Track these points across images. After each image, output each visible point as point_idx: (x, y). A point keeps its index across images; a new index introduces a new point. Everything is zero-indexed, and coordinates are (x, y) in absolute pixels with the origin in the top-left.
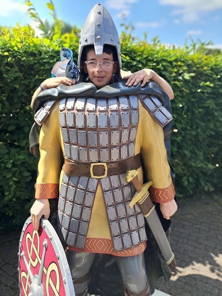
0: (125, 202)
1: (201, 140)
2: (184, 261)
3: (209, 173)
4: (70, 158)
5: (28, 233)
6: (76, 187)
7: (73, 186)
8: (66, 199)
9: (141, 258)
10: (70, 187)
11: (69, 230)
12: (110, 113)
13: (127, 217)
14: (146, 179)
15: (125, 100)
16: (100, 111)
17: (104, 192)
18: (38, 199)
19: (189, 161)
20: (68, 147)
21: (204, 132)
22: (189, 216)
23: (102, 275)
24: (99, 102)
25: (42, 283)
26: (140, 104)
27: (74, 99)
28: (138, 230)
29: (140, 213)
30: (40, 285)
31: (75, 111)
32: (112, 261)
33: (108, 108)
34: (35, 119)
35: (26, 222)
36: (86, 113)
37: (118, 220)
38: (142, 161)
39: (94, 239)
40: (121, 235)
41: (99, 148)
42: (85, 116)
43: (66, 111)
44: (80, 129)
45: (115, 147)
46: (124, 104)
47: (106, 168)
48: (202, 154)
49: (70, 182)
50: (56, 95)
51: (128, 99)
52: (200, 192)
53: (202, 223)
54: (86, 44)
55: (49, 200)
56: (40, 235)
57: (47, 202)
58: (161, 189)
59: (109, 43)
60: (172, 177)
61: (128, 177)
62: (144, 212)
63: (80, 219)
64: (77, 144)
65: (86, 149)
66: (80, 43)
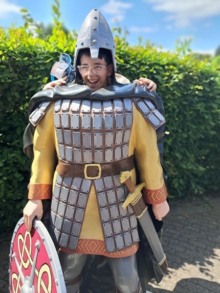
0: (118, 203)
1: (192, 142)
2: (176, 262)
3: (200, 175)
4: (65, 159)
5: (20, 234)
6: (70, 188)
7: (66, 187)
8: (59, 199)
9: (133, 260)
10: (64, 188)
11: (61, 231)
12: (105, 115)
13: (120, 218)
14: (139, 180)
15: (120, 102)
16: (95, 113)
17: (97, 193)
18: (31, 200)
19: (181, 163)
20: (63, 148)
21: (195, 135)
22: (180, 218)
23: (94, 277)
24: (94, 104)
25: (33, 284)
26: (134, 106)
27: (69, 101)
28: (130, 231)
29: (133, 214)
30: (31, 287)
31: (70, 113)
32: (104, 263)
33: (102, 110)
34: (30, 120)
35: (19, 223)
36: (81, 115)
37: (111, 221)
38: (135, 162)
39: (87, 240)
40: (114, 236)
41: (93, 149)
42: (80, 118)
43: (61, 113)
44: (75, 130)
45: (109, 148)
46: (118, 107)
47: (100, 170)
48: (193, 156)
49: (64, 183)
50: (51, 96)
51: (123, 101)
52: (191, 194)
53: (193, 224)
54: (82, 47)
55: (42, 200)
56: (32, 236)
57: (40, 202)
58: (153, 191)
59: (105, 47)
60: (164, 179)
61: (121, 178)
62: (137, 213)
63: (73, 220)
64: (72, 145)
65: (80, 150)
66: (76, 46)
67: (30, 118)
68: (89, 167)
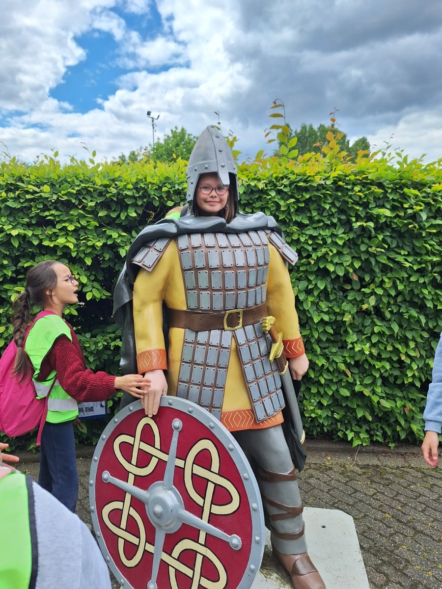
0: (262, 357)
4: (197, 309)
5: (121, 434)
6: (208, 344)
7: (202, 345)
8: (193, 362)
10: (199, 346)
13: (265, 376)
15: (255, 235)
17: (240, 346)
20: (196, 295)
25: (173, 484)
26: (267, 239)
28: (276, 392)
29: (276, 371)
30: (171, 489)
31: (204, 249)
37: (257, 380)
39: (230, 413)
40: (261, 399)
41: (237, 290)
43: (191, 250)
44: (215, 269)
49: (198, 339)
50: (174, 231)
51: (257, 233)
54: (205, 171)
58: (294, 341)
59: (233, 171)
61: (267, 325)
62: (280, 369)
63: (215, 386)
64: (210, 288)
65: (222, 293)
66: (196, 170)
67: (139, 262)
68: (230, 314)
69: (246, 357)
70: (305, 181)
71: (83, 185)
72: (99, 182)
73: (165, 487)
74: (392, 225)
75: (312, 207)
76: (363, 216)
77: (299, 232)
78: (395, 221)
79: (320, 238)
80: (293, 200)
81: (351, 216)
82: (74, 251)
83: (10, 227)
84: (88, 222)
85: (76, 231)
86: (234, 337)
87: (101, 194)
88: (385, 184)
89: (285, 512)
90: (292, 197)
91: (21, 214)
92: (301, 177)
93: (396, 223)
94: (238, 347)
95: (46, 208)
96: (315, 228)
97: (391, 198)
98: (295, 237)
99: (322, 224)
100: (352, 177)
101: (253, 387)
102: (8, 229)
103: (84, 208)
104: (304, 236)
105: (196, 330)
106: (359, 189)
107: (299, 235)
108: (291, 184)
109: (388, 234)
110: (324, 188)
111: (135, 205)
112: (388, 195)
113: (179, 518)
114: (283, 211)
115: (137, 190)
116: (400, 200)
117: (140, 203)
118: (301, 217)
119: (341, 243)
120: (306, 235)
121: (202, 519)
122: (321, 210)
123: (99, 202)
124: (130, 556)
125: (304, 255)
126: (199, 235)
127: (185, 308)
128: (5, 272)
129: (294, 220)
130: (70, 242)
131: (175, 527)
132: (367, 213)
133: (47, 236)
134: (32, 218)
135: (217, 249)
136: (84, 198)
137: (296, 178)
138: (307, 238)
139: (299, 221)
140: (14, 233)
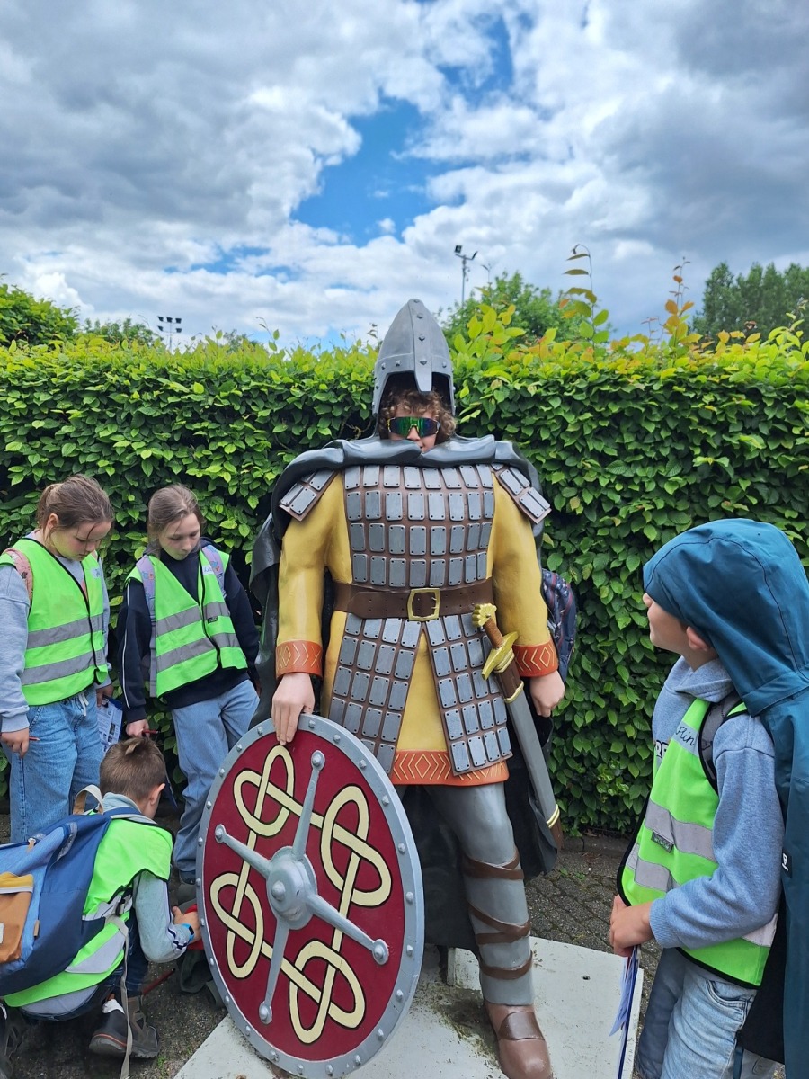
0: (472, 669)
4: (368, 582)
5: (245, 769)
6: (379, 640)
7: (370, 640)
8: (355, 666)
10: (366, 640)
13: (476, 701)
15: (472, 471)
20: (365, 560)
25: (305, 853)
26: (494, 479)
28: (496, 730)
29: (498, 694)
30: (301, 860)
31: (383, 490)
33: (444, 483)
34: (285, 508)
36: (405, 492)
37: (460, 705)
40: (466, 737)
41: (429, 558)
43: (362, 490)
44: (395, 522)
45: (457, 555)
47: (438, 599)
49: (365, 631)
50: (340, 460)
54: (395, 370)
55: (311, 675)
57: (307, 679)
59: (440, 370)
61: (479, 616)
62: (505, 692)
63: (386, 707)
64: (386, 551)
65: (404, 560)
66: (383, 368)
67: (287, 506)
68: (417, 595)
69: (442, 666)
70: (615, 384)
71: (253, 383)
72: (277, 379)
73: (294, 856)
74: (769, 464)
75: (624, 429)
76: (715, 447)
77: (600, 470)
78: (775, 458)
79: (637, 482)
80: (588, 415)
81: (695, 446)
82: (233, 486)
83: (143, 444)
84: (257, 441)
85: (238, 453)
86: (425, 631)
87: (280, 398)
88: (763, 391)
89: (497, 931)
90: (591, 410)
91: (160, 426)
92: (608, 377)
93: (776, 461)
94: (430, 649)
95: (196, 418)
96: (629, 465)
97: (771, 416)
98: (590, 478)
99: (641, 457)
100: (703, 378)
101: (453, 715)
102: (138, 449)
103: (252, 419)
104: (609, 476)
105: (364, 617)
106: (712, 399)
107: (599, 474)
108: (589, 388)
109: (762, 480)
110: (649, 395)
111: (329, 416)
112: (766, 412)
113: (309, 906)
114: (572, 433)
115: (337, 392)
116: (786, 420)
117: (338, 413)
118: (603, 444)
119: (670, 490)
120: (612, 474)
121: (339, 911)
122: (640, 434)
123: (275, 410)
124: (241, 961)
125: (607, 509)
126: (377, 469)
127: (350, 582)
128: (130, 513)
129: (591, 449)
130: (227, 471)
131: (302, 921)
132: (723, 442)
133: (194, 461)
134: (176, 431)
135: (402, 491)
136: (254, 404)
137: (600, 378)
138: (613, 480)
139: (600, 451)
140: (145, 454)
